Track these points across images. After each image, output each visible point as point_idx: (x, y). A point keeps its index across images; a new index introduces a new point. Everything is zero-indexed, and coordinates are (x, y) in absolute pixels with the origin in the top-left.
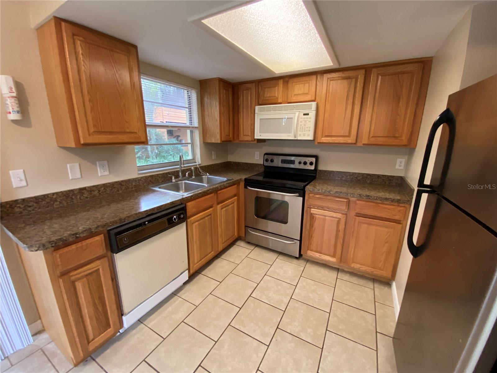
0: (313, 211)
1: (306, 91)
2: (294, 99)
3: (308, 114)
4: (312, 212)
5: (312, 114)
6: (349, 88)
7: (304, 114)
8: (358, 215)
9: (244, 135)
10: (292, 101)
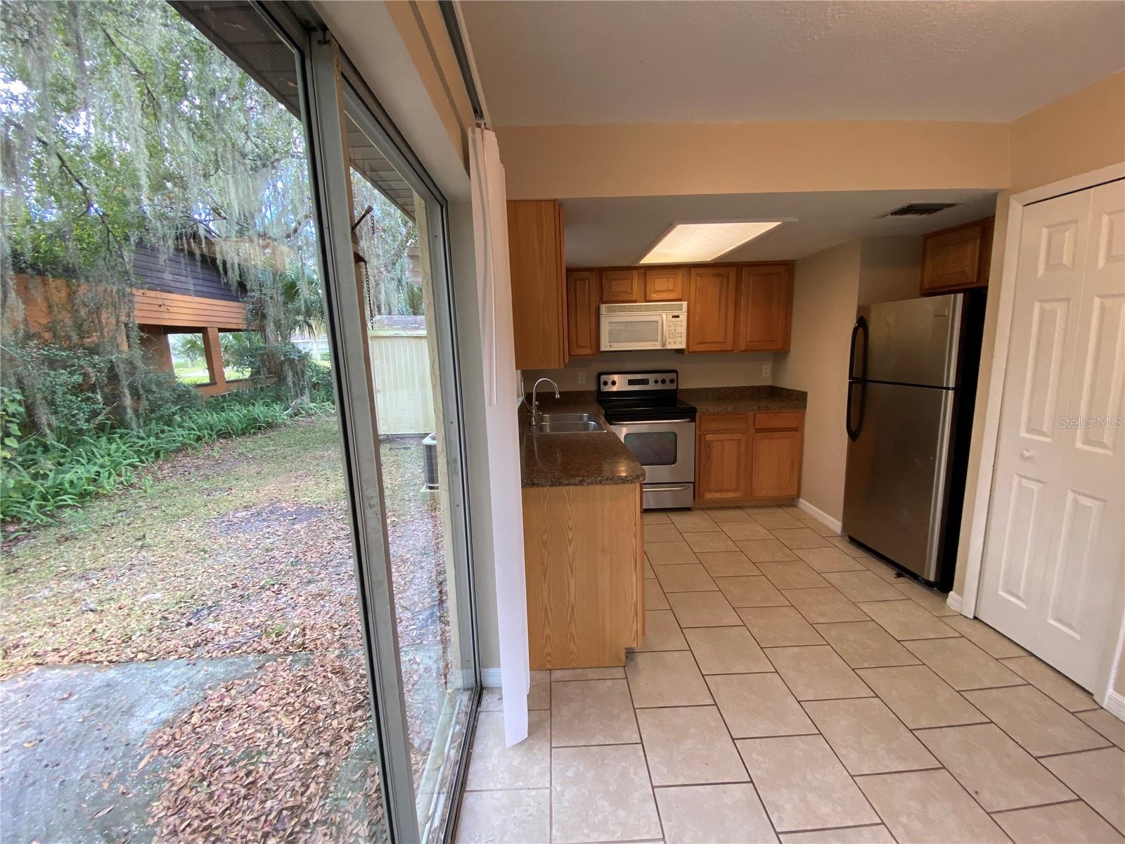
0: (709, 437)
1: (671, 288)
2: (655, 296)
3: (678, 317)
4: (707, 439)
5: (683, 317)
6: (721, 287)
7: (674, 317)
8: (758, 431)
9: (578, 346)
10: (653, 299)
